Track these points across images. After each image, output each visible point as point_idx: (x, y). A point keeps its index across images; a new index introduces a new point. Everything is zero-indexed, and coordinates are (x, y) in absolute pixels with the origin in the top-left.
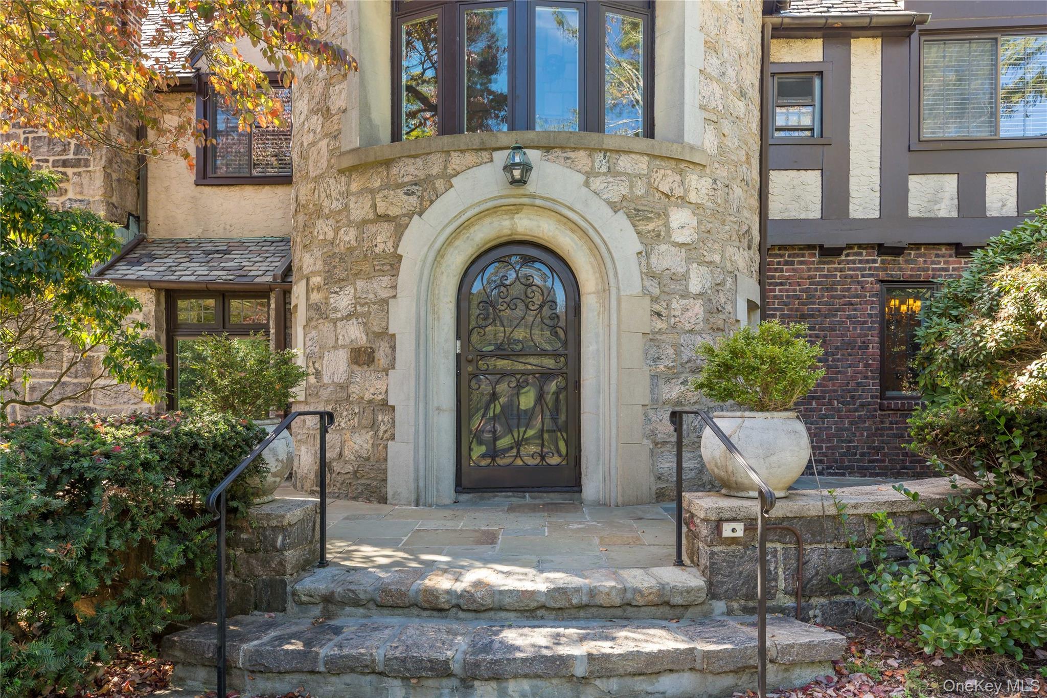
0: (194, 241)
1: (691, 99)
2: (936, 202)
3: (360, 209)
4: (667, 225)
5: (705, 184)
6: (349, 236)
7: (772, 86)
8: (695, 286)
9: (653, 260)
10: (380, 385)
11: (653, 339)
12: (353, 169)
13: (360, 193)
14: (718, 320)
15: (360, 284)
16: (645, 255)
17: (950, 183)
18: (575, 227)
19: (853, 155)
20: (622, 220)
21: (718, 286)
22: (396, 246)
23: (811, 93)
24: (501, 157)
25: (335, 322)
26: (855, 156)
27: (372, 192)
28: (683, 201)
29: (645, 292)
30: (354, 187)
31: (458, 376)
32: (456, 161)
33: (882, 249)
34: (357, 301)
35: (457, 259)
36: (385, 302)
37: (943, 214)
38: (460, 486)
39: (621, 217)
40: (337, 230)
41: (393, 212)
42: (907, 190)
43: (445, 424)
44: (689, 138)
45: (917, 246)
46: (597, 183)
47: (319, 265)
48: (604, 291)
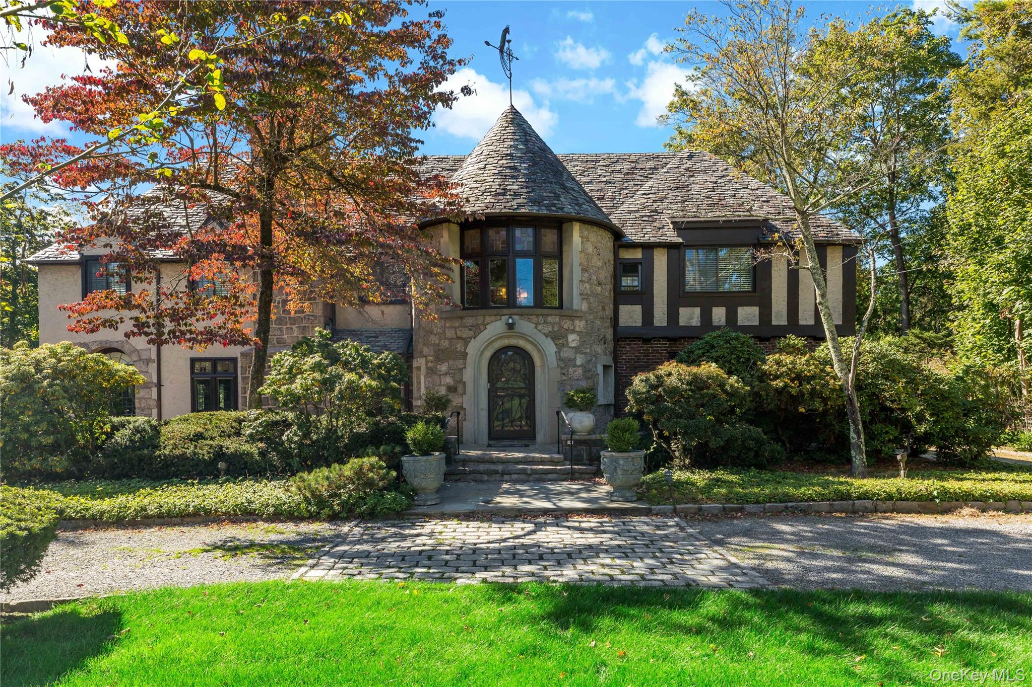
0: (358, 330)
1: (576, 292)
2: (692, 319)
3: (450, 334)
4: (567, 341)
5: (583, 323)
6: (445, 343)
7: (620, 268)
8: (579, 362)
9: (562, 354)
10: (460, 400)
11: (562, 384)
12: (447, 318)
13: (450, 327)
14: (589, 374)
15: (451, 362)
16: (558, 353)
17: (697, 311)
18: (531, 343)
19: (655, 299)
20: (549, 340)
21: (589, 361)
22: (465, 349)
23: (637, 271)
24: (504, 318)
25: (440, 375)
26: (657, 299)
27: (456, 328)
28: (573, 331)
29: (558, 366)
30: (447, 325)
31: (489, 396)
32: (488, 319)
33: (669, 339)
34: (449, 368)
35: (488, 354)
36: (462, 369)
37: (694, 324)
38: (490, 437)
39: (549, 339)
40: (440, 340)
41: (464, 336)
42: (678, 314)
43: (484, 414)
44: (575, 307)
45: (684, 338)
46: (540, 327)
47: (432, 353)
48: (543, 366)
